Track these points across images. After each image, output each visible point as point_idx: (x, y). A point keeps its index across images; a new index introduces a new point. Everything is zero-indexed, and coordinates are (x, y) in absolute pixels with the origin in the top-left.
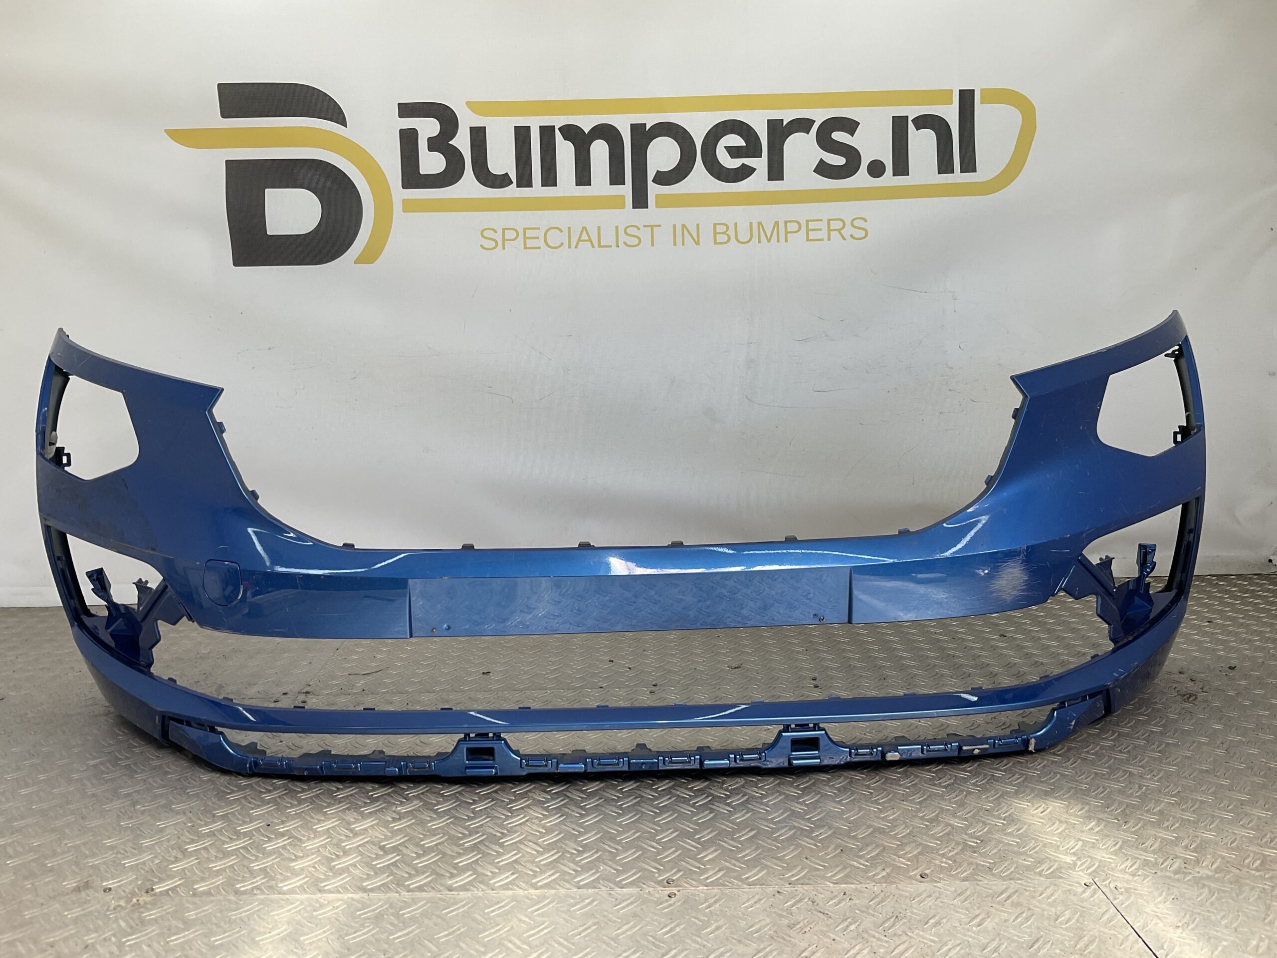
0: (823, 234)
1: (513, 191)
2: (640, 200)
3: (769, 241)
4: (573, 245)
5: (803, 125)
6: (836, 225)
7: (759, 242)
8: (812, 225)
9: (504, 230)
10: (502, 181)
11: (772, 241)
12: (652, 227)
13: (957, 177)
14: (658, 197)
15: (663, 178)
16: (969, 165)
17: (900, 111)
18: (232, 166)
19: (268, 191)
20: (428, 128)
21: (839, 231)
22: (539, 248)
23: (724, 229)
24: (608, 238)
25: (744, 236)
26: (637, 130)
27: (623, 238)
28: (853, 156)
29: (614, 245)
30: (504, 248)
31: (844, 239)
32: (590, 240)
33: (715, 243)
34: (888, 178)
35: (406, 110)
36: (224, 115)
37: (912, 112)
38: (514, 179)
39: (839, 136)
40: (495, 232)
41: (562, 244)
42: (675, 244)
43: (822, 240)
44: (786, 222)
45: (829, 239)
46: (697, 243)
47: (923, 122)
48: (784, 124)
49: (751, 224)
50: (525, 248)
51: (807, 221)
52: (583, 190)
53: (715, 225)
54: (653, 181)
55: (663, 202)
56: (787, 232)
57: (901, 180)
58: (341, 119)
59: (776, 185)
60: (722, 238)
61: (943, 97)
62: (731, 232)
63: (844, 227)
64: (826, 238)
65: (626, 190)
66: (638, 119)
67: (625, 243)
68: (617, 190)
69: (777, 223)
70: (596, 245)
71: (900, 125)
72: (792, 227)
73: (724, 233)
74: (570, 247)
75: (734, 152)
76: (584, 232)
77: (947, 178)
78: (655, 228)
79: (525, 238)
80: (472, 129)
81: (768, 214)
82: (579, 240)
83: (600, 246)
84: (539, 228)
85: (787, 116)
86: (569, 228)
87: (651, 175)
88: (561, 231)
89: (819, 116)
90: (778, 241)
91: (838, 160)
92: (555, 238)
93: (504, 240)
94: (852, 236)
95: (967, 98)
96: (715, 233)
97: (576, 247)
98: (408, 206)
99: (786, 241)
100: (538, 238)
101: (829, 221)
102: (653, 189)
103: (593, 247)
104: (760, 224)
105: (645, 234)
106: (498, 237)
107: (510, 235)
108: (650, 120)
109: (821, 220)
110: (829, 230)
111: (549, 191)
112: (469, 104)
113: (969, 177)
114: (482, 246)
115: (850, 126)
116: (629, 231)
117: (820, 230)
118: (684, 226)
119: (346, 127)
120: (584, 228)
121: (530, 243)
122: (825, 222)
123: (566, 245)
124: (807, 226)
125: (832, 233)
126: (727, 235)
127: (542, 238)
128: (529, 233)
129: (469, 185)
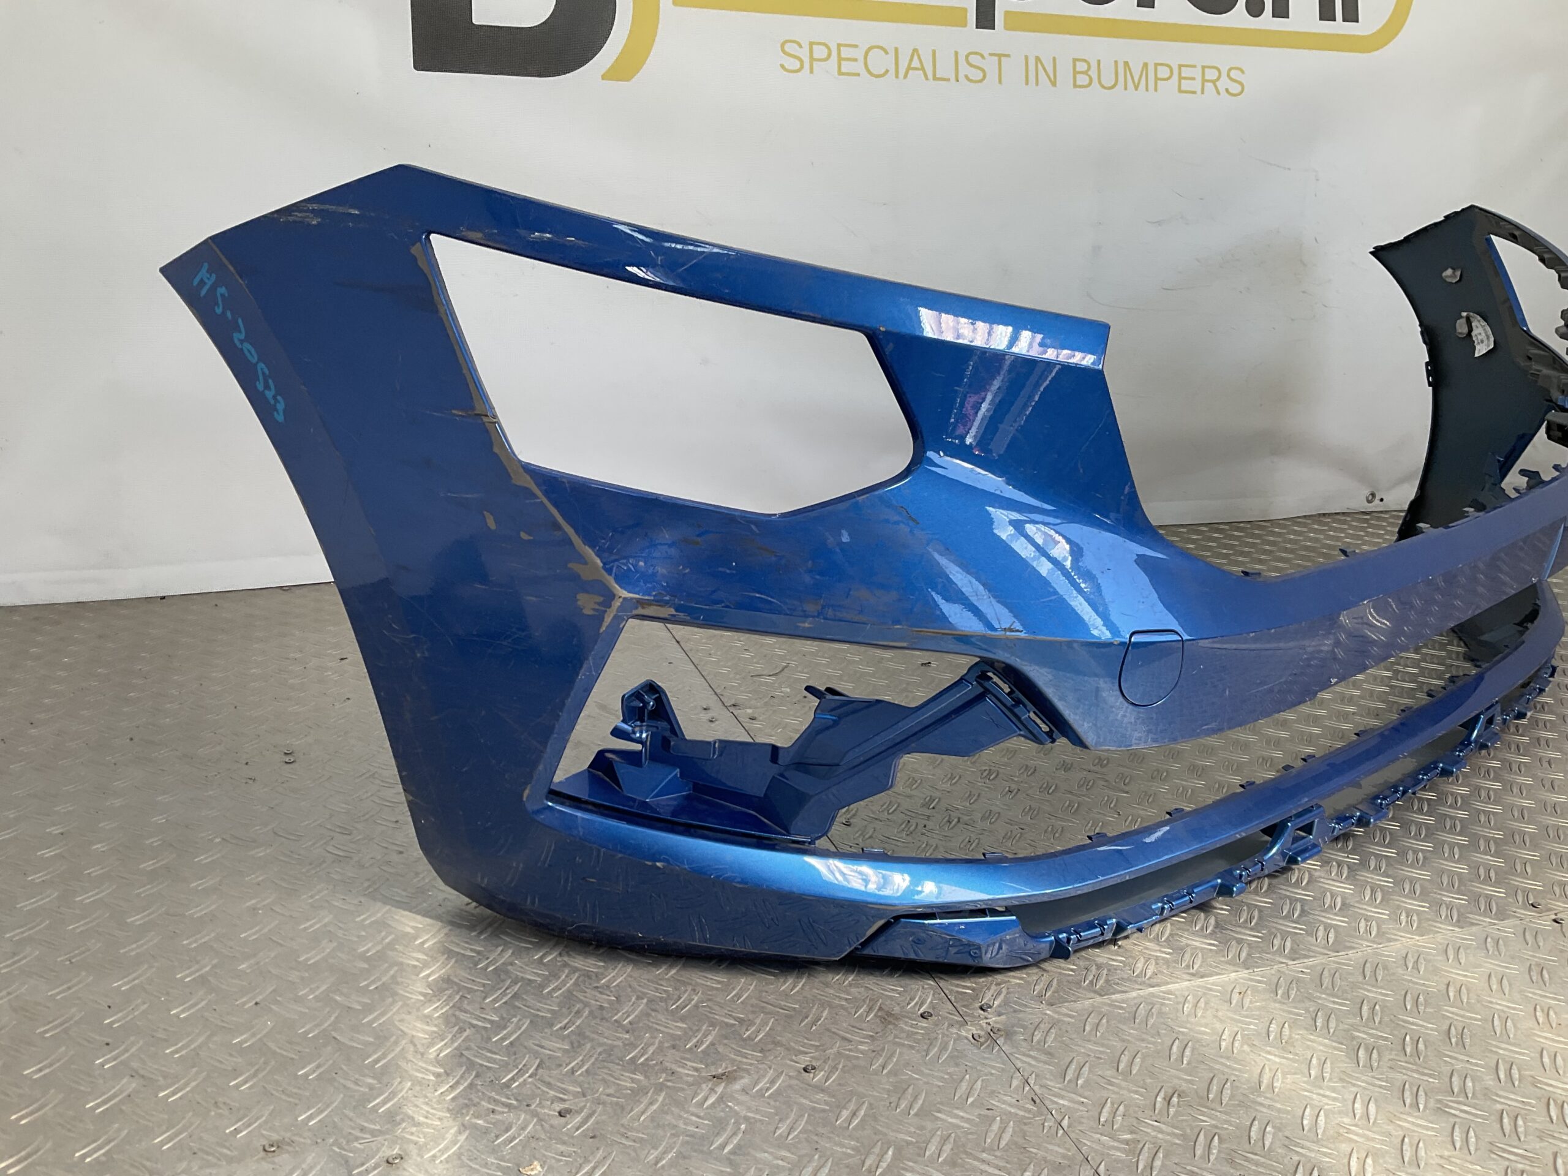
0: (1197, 85)
3: (1136, 89)
4: (901, 74)
6: (1211, 74)
7: (1126, 89)
8: (1185, 72)
11: (1139, 88)
12: (1000, 56)
21: (1214, 82)
22: (858, 75)
23: (1084, 66)
24: (945, 68)
25: (1108, 79)
27: (964, 69)
29: (952, 77)
30: (812, 72)
31: (1218, 93)
32: (923, 69)
33: (1075, 86)
40: (800, 46)
41: (887, 71)
42: (1027, 83)
43: (1195, 92)
44: (1156, 65)
45: (1203, 93)
46: (1054, 84)
49: (1116, 63)
50: (840, 73)
51: (1180, 66)
53: (1075, 60)
56: (1157, 79)
60: (1082, 80)
62: (1093, 73)
63: (1219, 78)
64: (1199, 90)
65: (969, 1)
67: (967, 77)
69: (1146, 65)
70: (930, 76)
72: (1163, 72)
73: (1085, 73)
74: (897, 77)
76: (916, 57)
78: (1002, 58)
79: (840, 59)
81: (1135, 52)
82: (909, 68)
83: (935, 78)
84: (857, 46)
86: (896, 50)
88: (887, 53)
90: (1147, 90)
92: (879, 62)
93: (812, 59)
94: (1227, 90)
96: (1075, 73)
97: (905, 77)
99: (1156, 90)
100: (856, 60)
101: (1203, 67)
103: (927, 78)
104: (1126, 64)
105: (990, 65)
106: (804, 54)
107: (820, 52)
109: (1195, 66)
110: (1204, 81)
114: (782, 66)
116: (972, 58)
117: (1193, 79)
118: (1038, 59)
120: (915, 51)
121: (846, 67)
122: (1199, 69)
123: (892, 71)
124: (1180, 73)
125: (1206, 84)
126: (1089, 76)
127: (861, 59)
128: (846, 53)
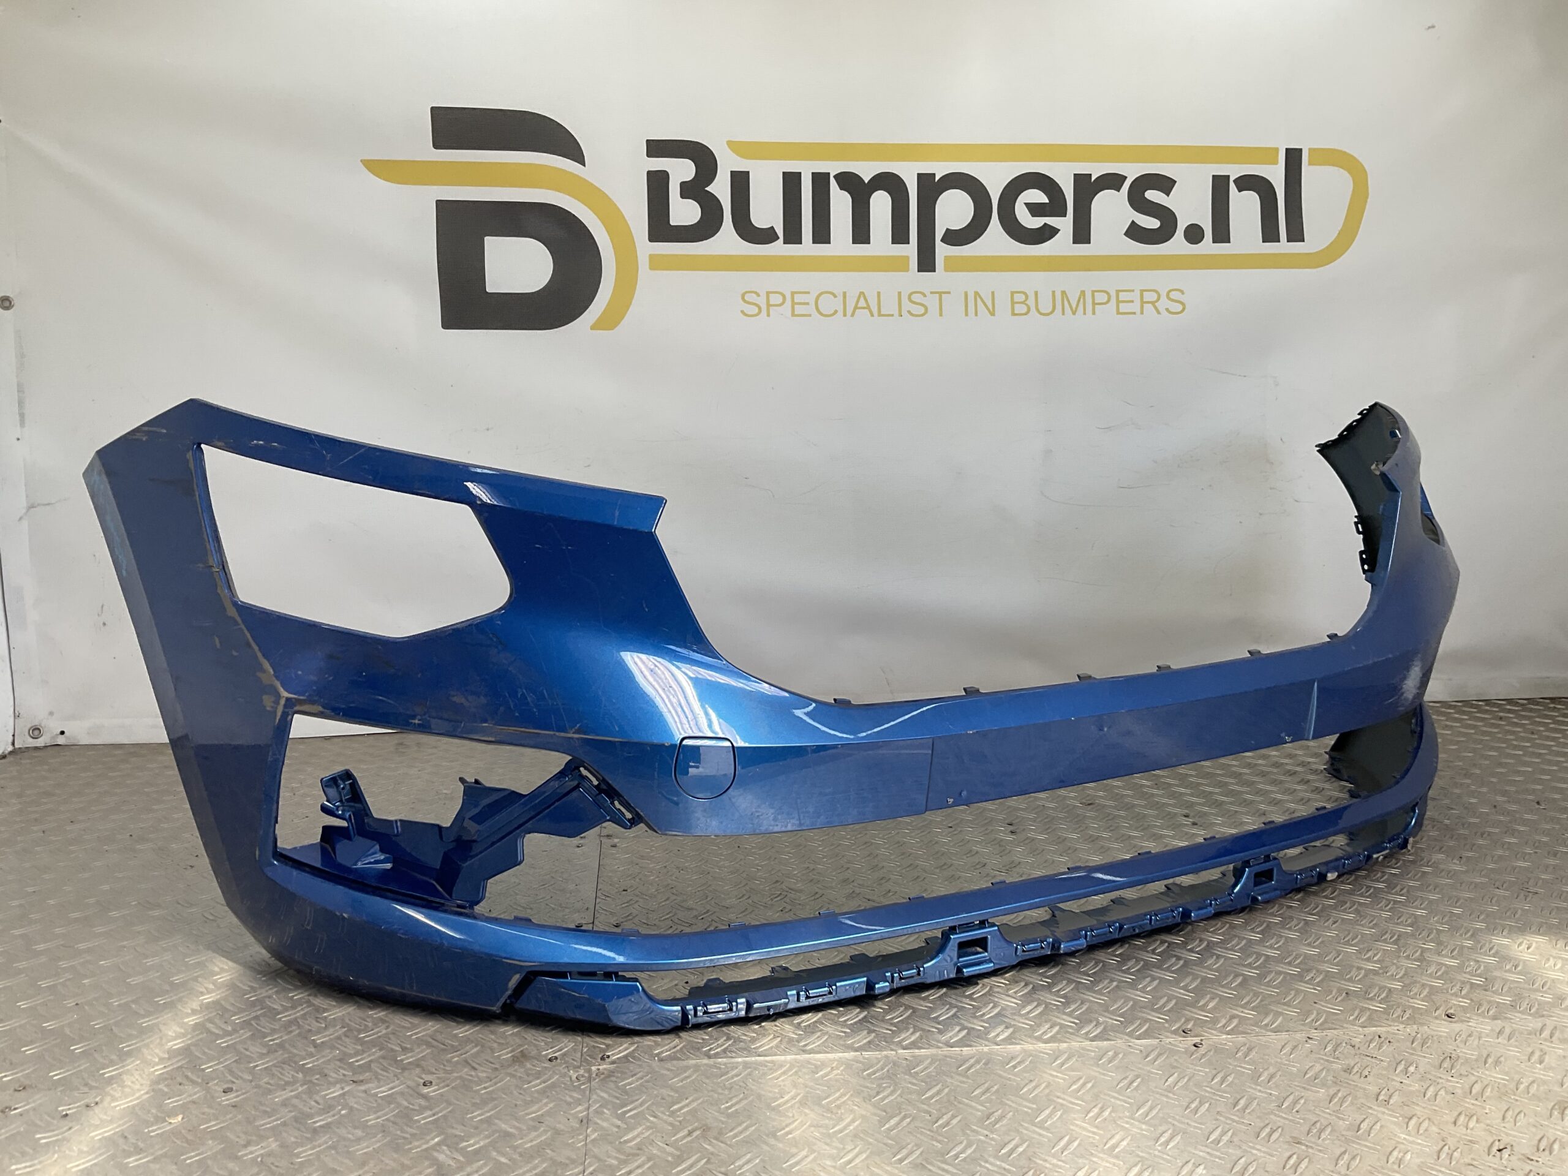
0: (1136, 307)
1: (778, 248)
2: (926, 262)
3: (1074, 313)
4: (849, 312)
5: (1113, 181)
6: (1150, 297)
7: (1064, 314)
8: (1123, 296)
9: (768, 293)
10: (766, 236)
11: (1077, 313)
12: (940, 293)
13: (1284, 246)
14: (947, 258)
15: (954, 238)
16: (1296, 234)
17: (1221, 170)
18: (442, 206)
19: (487, 239)
20: (682, 170)
21: (1153, 303)
24: (889, 305)
25: (1046, 305)
26: (924, 180)
27: (907, 305)
28: (1168, 219)
29: (896, 313)
30: (768, 315)
31: (1159, 313)
32: (868, 307)
33: (1014, 314)
34: (1207, 245)
35: (656, 148)
36: (436, 146)
37: (1235, 171)
38: (780, 233)
39: (1153, 195)
40: (758, 295)
41: (836, 312)
42: (967, 314)
43: (1134, 313)
44: (1093, 292)
45: (1142, 313)
46: (993, 314)
47: (1246, 183)
48: (1093, 179)
50: (793, 315)
51: (1118, 292)
52: (861, 249)
53: (1013, 293)
54: (942, 240)
55: (953, 265)
56: (1094, 304)
57: (1222, 248)
58: (578, 156)
59: (1082, 249)
60: (1020, 308)
61: (1266, 155)
62: (1031, 302)
63: (1158, 299)
64: (1138, 311)
65: (911, 250)
66: (926, 168)
67: (909, 312)
68: (900, 249)
69: (1083, 293)
70: (875, 311)
71: (1220, 185)
72: (1101, 298)
74: (845, 315)
75: (1035, 209)
77: (1271, 248)
78: (944, 296)
79: (793, 304)
80: (734, 175)
81: (1072, 282)
82: (856, 308)
83: (880, 315)
84: (808, 293)
85: (1096, 171)
86: (845, 294)
87: (939, 233)
88: (835, 296)
89: (1132, 172)
90: (1085, 314)
91: (1152, 223)
92: (828, 304)
93: (769, 305)
94: (1167, 310)
95: (1293, 158)
96: (1013, 303)
97: (853, 315)
98: (656, 263)
99: (1094, 313)
100: (808, 304)
101: (1142, 291)
102: (942, 250)
103: (872, 315)
104: (1063, 293)
105: (932, 302)
107: (776, 299)
108: (940, 170)
109: (1133, 291)
110: (1143, 303)
111: (822, 249)
112: (730, 144)
113: (1296, 247)
114: (742, 312)
115: (1166, 184)
117: (1132, 302)
118: (977, 294)
119: (584, 165)
121: (799, 310)
123: (840, 313)
125: (1145, 305)
126: (1027, 305)
127: (813, 304)
128: (798, 298)
129: (727, 239)
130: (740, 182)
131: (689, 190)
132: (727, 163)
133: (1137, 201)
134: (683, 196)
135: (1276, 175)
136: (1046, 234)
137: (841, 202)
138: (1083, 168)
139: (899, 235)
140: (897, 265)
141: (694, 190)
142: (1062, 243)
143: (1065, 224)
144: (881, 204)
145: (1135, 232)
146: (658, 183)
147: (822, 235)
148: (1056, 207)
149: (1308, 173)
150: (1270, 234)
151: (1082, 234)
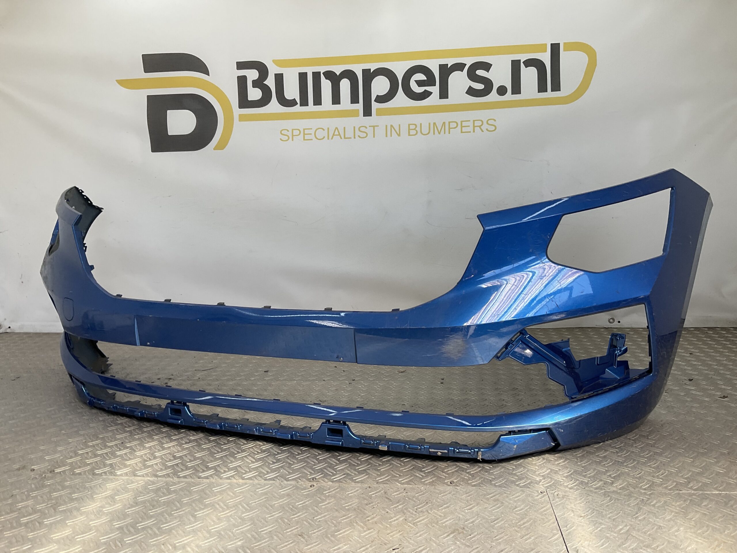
0: (471, 129)
1: (298, 108)
2: (367, 112)
3: (439, 133)
4: (330, 137)
5: (459, 67)
6: (478, 123)
7: (434, 134)
8: (464, 124)
9: (293, 130)
10: (292, 103)
11: (441, 133)
12: (374, 127)
13: (549, 94)
14: (377, 110)
15: (381, 99)
16: (556, 87)
17: (516, 57)
18: (150, 98)
19: (168, 111)
20: (252, 75)
21: (480, 127)
22: (312, 140)
23: (414, 127)
24: (349, 133)
25: (425, 130)
26: (366, 72)
27: (358, 133)
28: (488, 84)
29: (353, 137)
30: (293, 140)
31: (483, 131)
32: (339, 135)
33: (409, 135)
34: (509, 96)
35: (241, 65)
36: (146, 71)
37: (523, 57)
38: (298, 101)
39: (480, 73)
40: (288, 131)
41: (324, 137)
42: (387, 136)
43: (470, 132)
44: (449, 122)
45: (474, 132)
46: (399, 135)
47: (529, 63)
48: (449, 67)
49: (429, 124)
50: (304, 139)
51: (462, 122)
52: (337, 107)
53: (409, 125)
54: (375, 101)
55: (380, 113)
56: (450, 128)
57: (517, 97)
58: (206, 72)
59: (444, 101)
60: (413, 132)
61: (541, 48)
62: (418, 129)
63: (482, 125)
64: (472, 131)
65: (360, 106)
66: (366, 66)
67: (359, 136)
68: (355, 106)
69: (444, 123)
70: (343, 136)
71: (516, 65)
72: (453, 125)
73: (414, 129)
74: (328, 139)
75: (420, 83)
76: (337, 130)
77: (543, 95)
79: (304, 134)
80: (276, 75)
81: (439, 118)
82: (334, 135)
83: (345, 138)
84: (312, 129)
85: (450, 62)
86: (328, 128)
87: (373, 98)
88: (324, 130)
89: (469, 61)
90: (445, 133)
91: (480, 86)
92: (320, 134)
93: (293, 136)
94: (487, 130)
95: (555, 49)
96: (409, 129)
97: (332, 139)
98: (242, 118)
99: (449, 133)
100: (311, 134)
101: (474, 121)
102: (375, 106)
103: (341, 138)
104: (434, 124)
105: (370, 131)
106: (290, 134)
107: (296, 132)
108: (373, 67)
109: (470, 121)
110: (474, 127)
111: (318, 108)
112: (274, 61)
113: (556, 94)
114: (281, 139)
115: (487, 66)
116: (361, 129)
117: (469, 126)
118: (392, 126)
119: (209, 75)
120: (337, 128)
121: (307, 137)
122: (472, 121)
123: (326, 137)
124: (461, 124)
125: (476, 128)
126: (416, 130)
127: (313, 134)
128: (307, 132)
129: (274, 106)
130: (279, 78)
131: (255, 84)
132: (273, 70)
133: (472, 76)
134: (253, 87)
135: (546, 58)
136: (426, 95)
137: (326, 85)
138: (443, 62)
139: (354, 99)
140: (353, 114)
141: (259, 83)
142: (434, 99)
143: (435, 90)
144: (345, 85)
145: (471, 92)
146: (242, 81)
147: (318, 101)
148: (430, 81)
149: (563, 55)
150: (542, 88)
151: (444, 94)
